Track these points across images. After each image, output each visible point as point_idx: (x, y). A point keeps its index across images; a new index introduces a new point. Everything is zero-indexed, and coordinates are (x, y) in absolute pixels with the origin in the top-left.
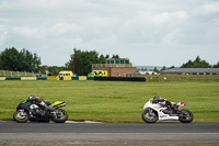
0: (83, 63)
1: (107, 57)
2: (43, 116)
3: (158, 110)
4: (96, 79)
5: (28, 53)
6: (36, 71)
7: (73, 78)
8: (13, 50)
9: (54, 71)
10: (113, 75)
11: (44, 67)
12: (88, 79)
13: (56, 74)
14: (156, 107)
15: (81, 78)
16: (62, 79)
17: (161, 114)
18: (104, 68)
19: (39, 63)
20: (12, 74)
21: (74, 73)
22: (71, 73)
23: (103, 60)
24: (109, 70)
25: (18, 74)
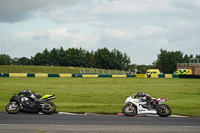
0: (169, 62)
1: (191, 56)
2: (32, 108)
3: (137, 105)
4: (181, 76)
5: (119, 53)
6: (126, 70)
7: (160, 76)
8: (105, 50)
9: (142, 69)
10: (196, 73)
11: (133, 66)
12: (174, 76)
13: (144, 72)
14: (136, 101)
15: (167, 76)
16: (149, 76)
17: (140, 108)
18: (188, 67)
19: (128, 62)
20: (104, 72)
21: (161, 71)
22: (158, 71)
23: (187, 59)
24: (193, 68)
25: (110, 72)
